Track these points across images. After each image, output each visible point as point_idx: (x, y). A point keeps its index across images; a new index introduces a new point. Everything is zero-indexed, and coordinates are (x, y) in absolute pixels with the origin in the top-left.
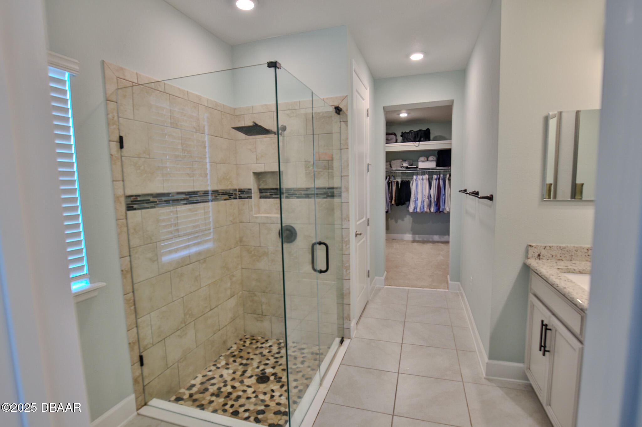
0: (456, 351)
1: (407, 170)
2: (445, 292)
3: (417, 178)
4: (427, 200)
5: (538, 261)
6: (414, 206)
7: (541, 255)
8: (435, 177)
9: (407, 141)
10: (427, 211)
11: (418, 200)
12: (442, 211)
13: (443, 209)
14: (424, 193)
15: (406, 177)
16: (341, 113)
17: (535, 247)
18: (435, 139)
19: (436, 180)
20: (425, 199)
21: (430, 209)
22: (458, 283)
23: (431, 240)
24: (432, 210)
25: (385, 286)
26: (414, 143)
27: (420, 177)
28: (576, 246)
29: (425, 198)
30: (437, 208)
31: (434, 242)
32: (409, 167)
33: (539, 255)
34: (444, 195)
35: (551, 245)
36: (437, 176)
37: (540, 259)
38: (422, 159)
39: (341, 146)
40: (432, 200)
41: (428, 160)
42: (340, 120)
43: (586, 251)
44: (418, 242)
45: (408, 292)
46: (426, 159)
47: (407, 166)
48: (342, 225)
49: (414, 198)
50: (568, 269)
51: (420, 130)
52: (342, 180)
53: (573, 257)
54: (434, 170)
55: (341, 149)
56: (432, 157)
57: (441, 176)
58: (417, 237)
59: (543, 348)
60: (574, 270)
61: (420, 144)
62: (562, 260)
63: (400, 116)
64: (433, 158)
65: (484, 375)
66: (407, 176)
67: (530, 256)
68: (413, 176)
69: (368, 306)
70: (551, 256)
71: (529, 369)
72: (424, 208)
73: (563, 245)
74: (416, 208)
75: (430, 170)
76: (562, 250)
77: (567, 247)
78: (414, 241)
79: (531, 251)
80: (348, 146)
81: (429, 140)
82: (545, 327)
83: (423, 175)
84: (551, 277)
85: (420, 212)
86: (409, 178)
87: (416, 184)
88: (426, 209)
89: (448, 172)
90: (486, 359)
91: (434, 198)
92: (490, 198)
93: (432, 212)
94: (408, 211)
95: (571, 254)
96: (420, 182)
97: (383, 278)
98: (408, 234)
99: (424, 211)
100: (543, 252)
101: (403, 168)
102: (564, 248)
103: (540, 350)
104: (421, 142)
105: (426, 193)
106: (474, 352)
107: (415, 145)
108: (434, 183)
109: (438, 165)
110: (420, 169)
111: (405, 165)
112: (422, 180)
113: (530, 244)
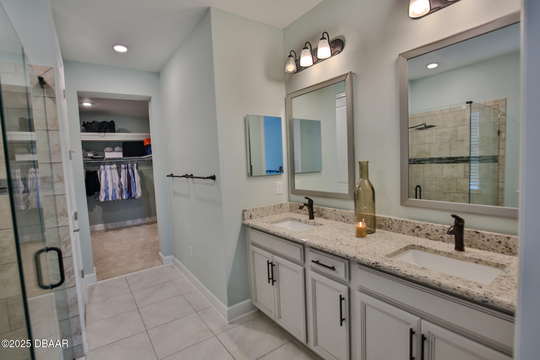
0: (196, 313)
1: (92, 160)
2: (161, 267)
3: (105, 168)
4: (118, 188)
5: (250, 220)
6: (105, 195)
7: (252, 216)
8: (123, 166)
9: (91, 132)
10: (119, 199)
11: (109, 188)
12: (134, 198)
13: (135, 195)
14: (115, 182)
15: (92, 168)
16: (44, 86)
17: (248, 211)
18: (119, 131)
19: (125, 169)
20: (116, 188)
21: (122, 197)
22: (171, 256)
23: (124, 225)
24: (124, 197)
25: (98, 282)
26: (99, 133)
27: (108, 167)
28: (269, 205)
29: (116, 186)
30: (129, 195)
31: (128, 227)
32: (94, 157)
33: (251, 216)
34: (134, 182)
35: (256, 207)
36: (126, 166)
37: (251, 219)
38: (108, 149)
39: (47, 127)
40: (124, 188)
41: (114, 151)
42: (44, 94)
43: (273, 208)
44: (112, 230)
45: (126, 279)
46: (112, 150)
47: (92, 156)
48: (57, 223)
49: (104, 188)
50: (271, 221)
51: (105, 122)
52: (52, 167)
53: (268, 213)
54: (121, 160)
55: (48, 130)
56: (118, 148)
57: (129, 165)
58: (110, 226)
59: (272, 279)
60: (274, 221)
61: (105, 135)
62: (263, 216)
63: (83, 105)
64: (120, 149)
65: (227, 322)
66: (93, 166)
67: (246, 218)
68: (100, 166)
69: (87, 310)
70: (257, 215)
71: (257, 300)
72: (116, 196)
73: (262, 206)
74: (107, 197)
75: (117, 160)
76: (262, 209)
77: (265, 207)
78: (107, 230)
79: (246, 213)
80: (58, 127)
81: (114, 132)
82: (271, 265)
83: (110, 165)
84: (270, 228)
85: (112, 200)
86: (96, 169)
87: (105, 173)
88: (118, 197)
89: (135, 162)
90: (226, 308)
91: (124, 186)
92: (213, 178)
93: (124, 199)
94: (99, 201)
95: (267, 212)
96: (108, 172)
97: (94, 274)
98: (100, 224)
99: (116, 198)
100: (253, 213)
101: (87, 158)
102: (263, 208)
103: (269, 282)
104: (106, 133)
105: (116, 181)
106: (209, 307)
107: (100, 136)
108: (123, 172)
109: (124, 155)
110: (106, 159)
111: (90, 155)
112: (111, 169)
113: (244, 209)
